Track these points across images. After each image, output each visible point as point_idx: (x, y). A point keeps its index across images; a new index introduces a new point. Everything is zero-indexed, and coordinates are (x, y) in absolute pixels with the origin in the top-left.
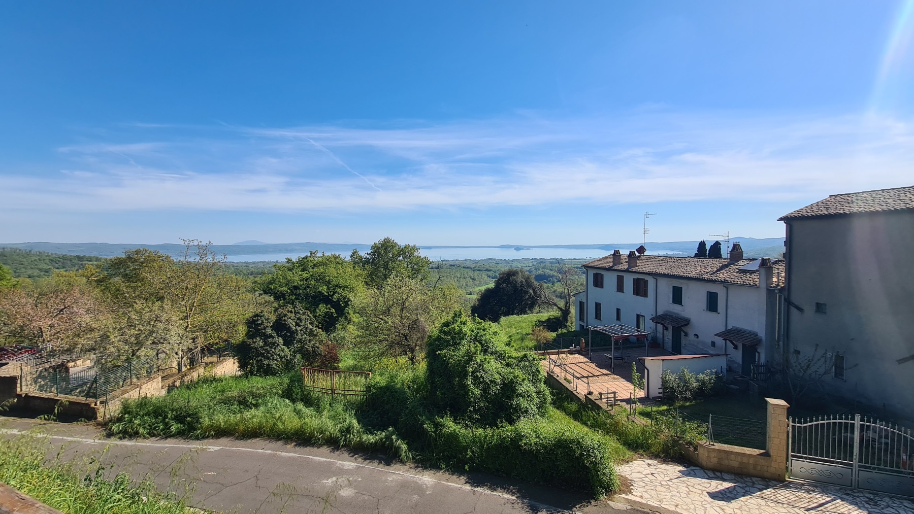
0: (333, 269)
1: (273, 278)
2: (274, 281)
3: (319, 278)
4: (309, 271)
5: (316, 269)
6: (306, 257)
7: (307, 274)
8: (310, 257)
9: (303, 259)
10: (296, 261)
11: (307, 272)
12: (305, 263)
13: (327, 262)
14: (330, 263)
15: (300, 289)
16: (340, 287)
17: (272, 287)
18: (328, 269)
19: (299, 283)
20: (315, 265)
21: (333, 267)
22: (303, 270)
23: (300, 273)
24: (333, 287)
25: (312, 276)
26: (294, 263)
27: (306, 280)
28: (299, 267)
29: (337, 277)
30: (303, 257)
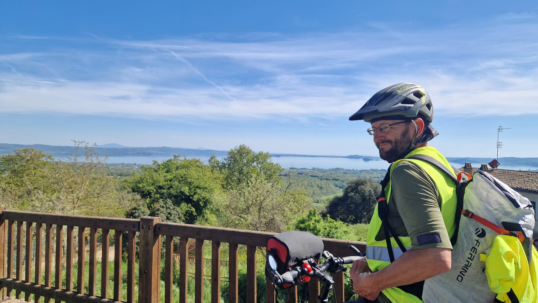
0: (194, 172)
1: (141, 178)
2: (142, 180)
3: (181, 179)
4: (172, 173)
5: (179, 171)
6: (170, 160)
7: (170, 175)
8: (174, 160)
9: (168, 161)
10: (162, 164)
11: (171, 173)
12: (169, 165)
13: (189, 165)
14: (191, 166)
15: (164, 189)
16: (200, 188)
17: (141, 186)
18: (190, 171)
19: (164, 183)
20: (177, 168)
21: (194, 170)
22: (167, 172)
23: (165, 174)
24: (194, 188)
25: (175, 177)
26: (159, 165)
27: (170, 181)
28: (164, 168)
29: (198, 179)
30: (167, 160)
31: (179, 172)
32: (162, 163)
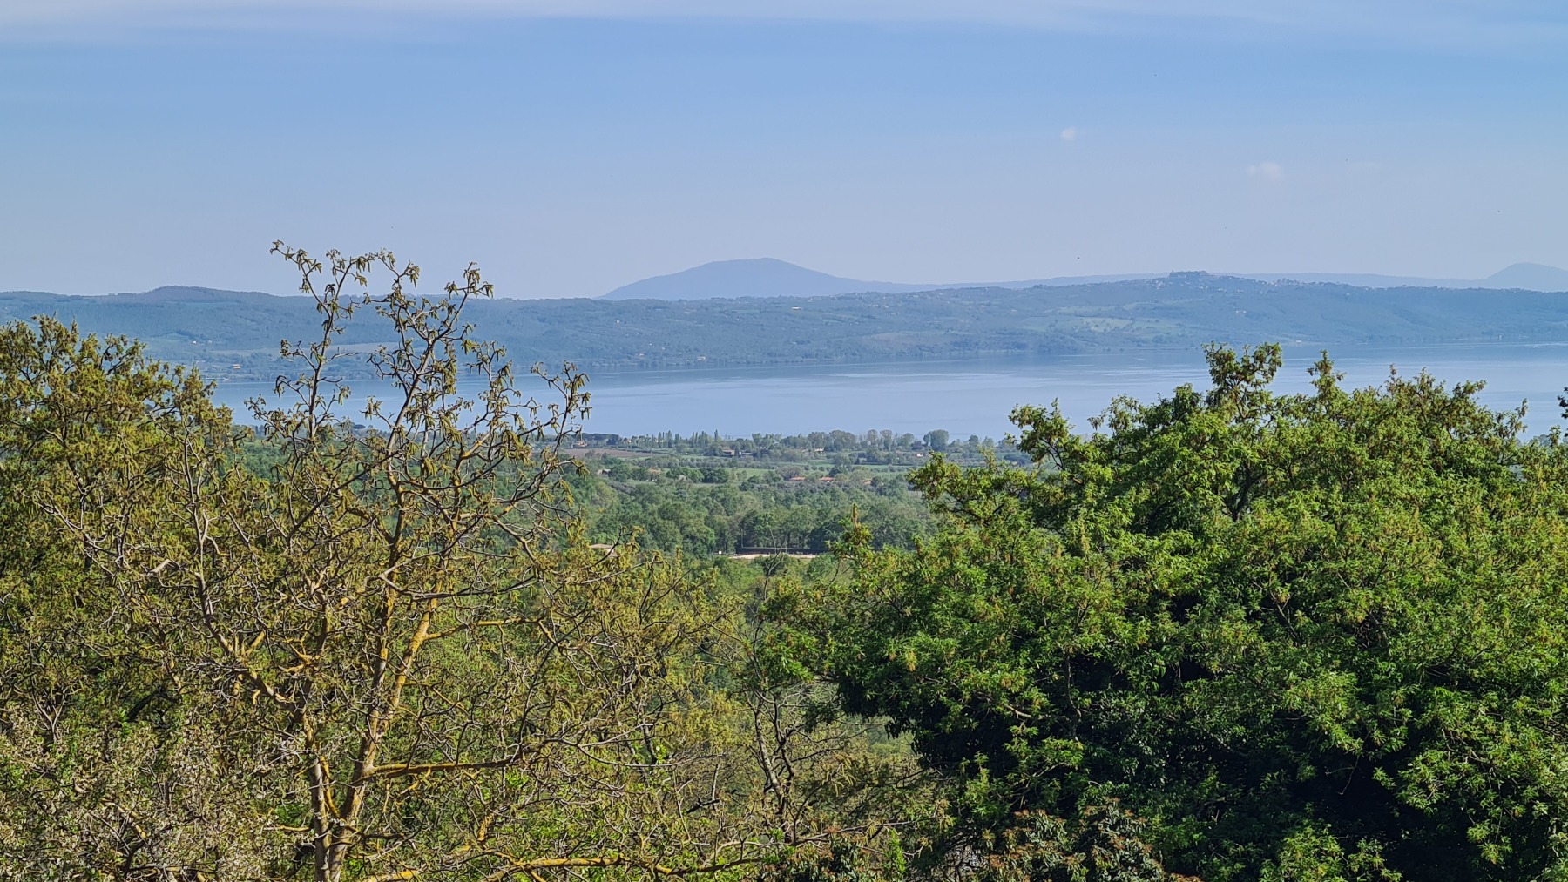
0: (1410, 521)
1: (914, 578)
2: (924, 603)
3: (1284, 594)
4: (1198, 533)
5: (1261, 515)
6: (1182, 406)
7: (1185, 551)
8: (1214, 401)
9: (1155, 418)
10: (1101, 444)
11: (1187, 538)
12: (1170, 455)
13: (1360, 451)
14: (1385, 464)
15: (1122, 683)
16: (1472, 688)
17: (911, 659)
18: (1366, 515)
19: (1123, 629)
20: (1249, 479)
21: (1409, 502)
22: (1153, 520)
23: (1129, 543)
24: (1409, 678)
25: (1224, 569)
26: (1079, 456)
27: (1182, 606)
28: (1118, 489)
29: (1445, 596)
30: (1150, 402)
31: (1266, 519)
32: (1108, 433)
